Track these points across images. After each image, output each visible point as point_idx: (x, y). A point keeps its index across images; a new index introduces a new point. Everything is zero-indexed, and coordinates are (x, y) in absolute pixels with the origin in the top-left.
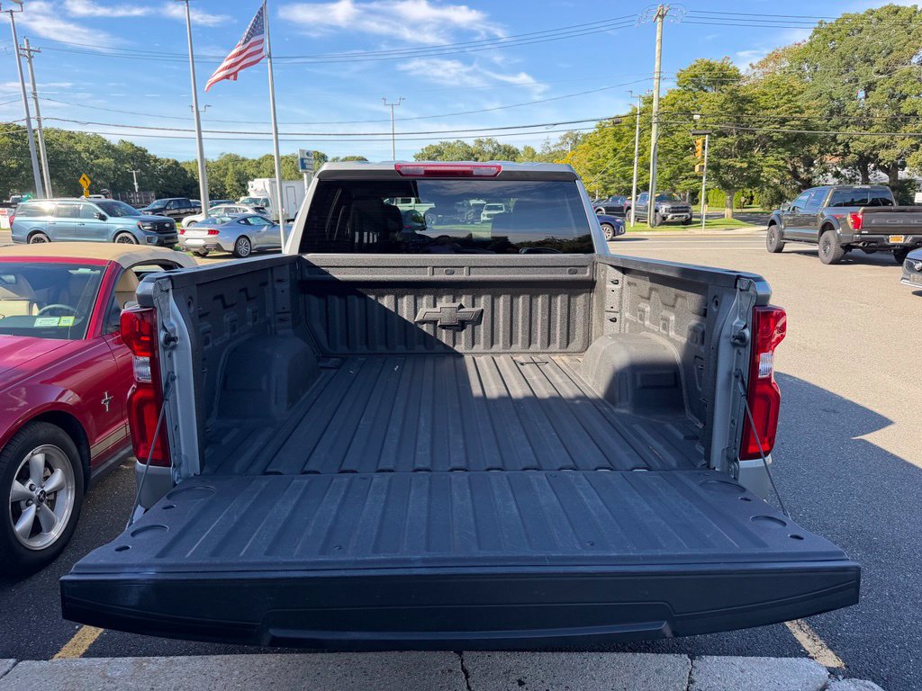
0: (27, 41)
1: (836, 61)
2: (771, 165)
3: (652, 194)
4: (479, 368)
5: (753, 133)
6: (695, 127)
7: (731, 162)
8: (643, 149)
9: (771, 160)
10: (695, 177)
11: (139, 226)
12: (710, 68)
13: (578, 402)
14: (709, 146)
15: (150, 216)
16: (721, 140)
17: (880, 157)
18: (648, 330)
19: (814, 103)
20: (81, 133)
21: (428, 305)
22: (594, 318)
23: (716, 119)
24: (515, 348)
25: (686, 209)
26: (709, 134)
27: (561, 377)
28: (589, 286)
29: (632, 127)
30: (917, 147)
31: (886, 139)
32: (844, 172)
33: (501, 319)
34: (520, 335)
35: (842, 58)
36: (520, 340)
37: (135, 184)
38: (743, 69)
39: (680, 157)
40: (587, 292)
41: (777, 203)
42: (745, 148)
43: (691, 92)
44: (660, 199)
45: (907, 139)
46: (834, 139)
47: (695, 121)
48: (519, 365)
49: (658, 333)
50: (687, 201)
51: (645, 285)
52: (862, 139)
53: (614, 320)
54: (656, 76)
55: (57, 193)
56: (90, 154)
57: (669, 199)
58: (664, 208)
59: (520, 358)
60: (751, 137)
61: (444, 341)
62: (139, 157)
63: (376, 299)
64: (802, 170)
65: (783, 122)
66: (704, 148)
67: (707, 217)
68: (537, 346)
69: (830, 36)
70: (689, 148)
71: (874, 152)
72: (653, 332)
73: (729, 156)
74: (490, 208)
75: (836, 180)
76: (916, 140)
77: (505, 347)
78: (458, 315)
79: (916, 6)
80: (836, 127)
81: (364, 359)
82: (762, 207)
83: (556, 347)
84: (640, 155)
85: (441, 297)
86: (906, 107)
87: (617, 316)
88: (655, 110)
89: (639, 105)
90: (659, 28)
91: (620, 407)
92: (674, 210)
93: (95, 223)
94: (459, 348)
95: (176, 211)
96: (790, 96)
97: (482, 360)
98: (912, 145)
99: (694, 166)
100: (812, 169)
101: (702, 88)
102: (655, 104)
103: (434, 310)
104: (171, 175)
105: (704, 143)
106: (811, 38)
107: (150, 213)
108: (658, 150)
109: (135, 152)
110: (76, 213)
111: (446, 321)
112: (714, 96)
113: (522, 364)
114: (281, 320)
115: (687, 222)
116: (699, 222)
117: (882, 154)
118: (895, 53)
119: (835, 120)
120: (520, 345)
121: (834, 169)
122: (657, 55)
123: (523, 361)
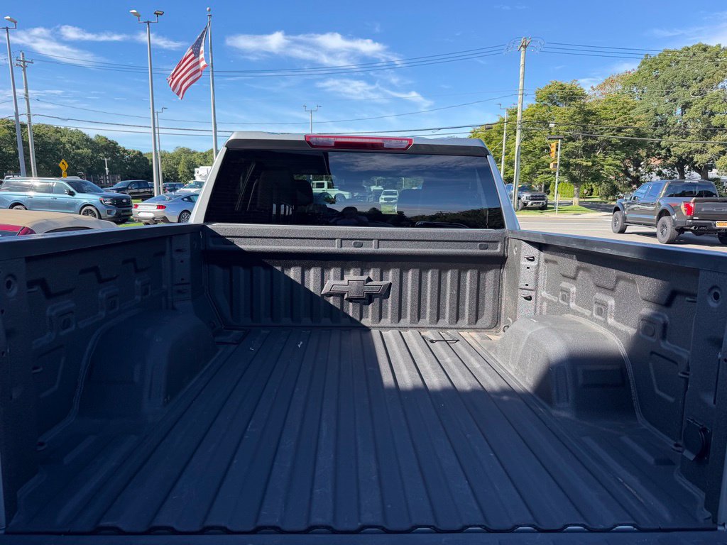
0: (23, 54)
1: (660, 86)
2: (610, 164)
3: (516, 184)
4: (387, 345)
5: (595, 138)
6: (550, 133)
7: (579, 161)
8: (509, 149)
9: (610, 160)
10: (549, 173)
11: (101, 201)
12: (563, 88)
13: (505, 398)
14: (561, 148)
15: (115, 194)
16: (571, 144)
17: (695, 160)
18: (575, 313)
19: (643, 116)
20: (66, 129)
21: (335, 278)
22: (504, 294)
23: (567, 127)
24: (422, 322)
25: (543, 198)
26: (562, 139)
27: (478, 360)
28: (499, 261)
29: (500, 133)
30: (724, 153)
31: (699, 146)
32: (665, 171)
33: (409, 293)
34: (428, 310)
35: (665, 83)
36: (428, 314)
37: (107, 169)
38: (587, 90)
39: (537, 156)
40: (496, 268)
41: (612, 195)
42: (589, 151)
43: (547, 107)
44: (522, 189)
45: (716, 146)
46: (658, 145)
47: (550, 129)
48: (428, 342)
49: (591, 318)
50: (543, 191)
51: (571, 264)
52: (680, 145)
53: (529, 298)
54: (520, 92)
55: (41, 174)
56: (73, 145)
57: (529, 189)
58: (525, 196)
59: (429, 334)
60: (593, 142)
61: (351, 314)
62: (111, 148)
63: (283, 270)
64: (631, 169)
65: (619, 130)
66: (557, 150)
67: (560, 204)
68: (445, 322)
69: (654, 66)
70: (545, 149)
71: (691, 156)
72: (582, 315)
73: (577, 156)
74: (386, 194)
75: (659, 178)
76: (724, 147)
77: (412, 321)
78: (366, 289)
79: (720, 45)
80: (660, 136)
81: (268, 332)
82: (600, 197)
83: (464, 322)
84: (506, 154)
85: (349, 270)
86: (715, 121)
87: (532, 294)
88: (519, 119)
89: (506, 116)
90: (522, 56)
91: (559, 409)
92: (533, 198)
93: (65, 197)
94: (366, 322)
95: (136, 191)
96: (625, 110)
97: (389, 334)
98: (720, 151)
99: (549, 164)
100: (640, 168)
101: (555, 104)
102: (519, 114)
103: (342, 283)
104: (136, 163)
105: (557, 146)
106: (639, 67)
107: (115, 191)
108: (520, 151)
109: (108, 145)
110: (50, 190)
111: (353, 294)
112: (565, 110)
113: (432, 341)
114: (179, 292)
115: (544, 208)
116: (553, 208)
117: (697, 157)
118: (706, 80)
119: (660, 130)
120: (428, 319)
121: (657, 169)
122: (521, 76)
123: (433, 338)
